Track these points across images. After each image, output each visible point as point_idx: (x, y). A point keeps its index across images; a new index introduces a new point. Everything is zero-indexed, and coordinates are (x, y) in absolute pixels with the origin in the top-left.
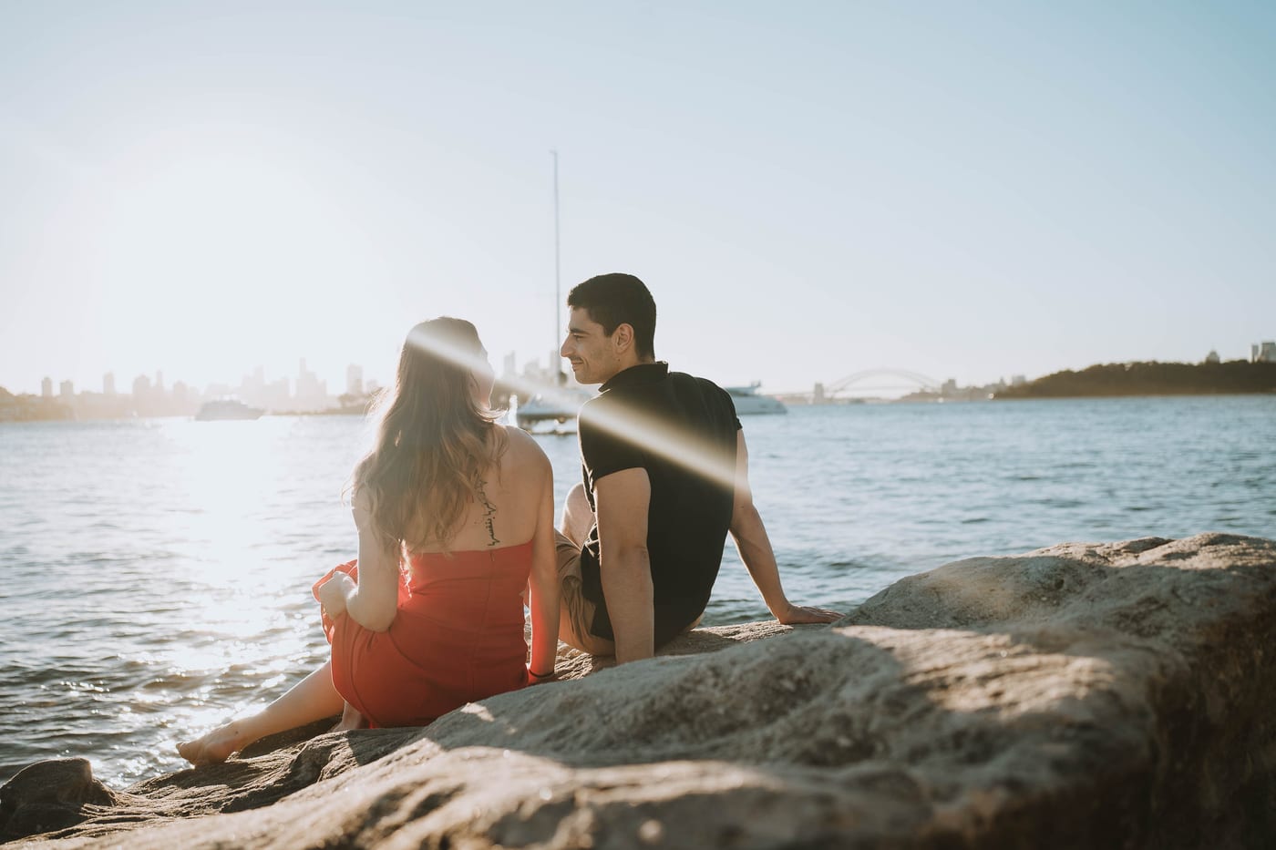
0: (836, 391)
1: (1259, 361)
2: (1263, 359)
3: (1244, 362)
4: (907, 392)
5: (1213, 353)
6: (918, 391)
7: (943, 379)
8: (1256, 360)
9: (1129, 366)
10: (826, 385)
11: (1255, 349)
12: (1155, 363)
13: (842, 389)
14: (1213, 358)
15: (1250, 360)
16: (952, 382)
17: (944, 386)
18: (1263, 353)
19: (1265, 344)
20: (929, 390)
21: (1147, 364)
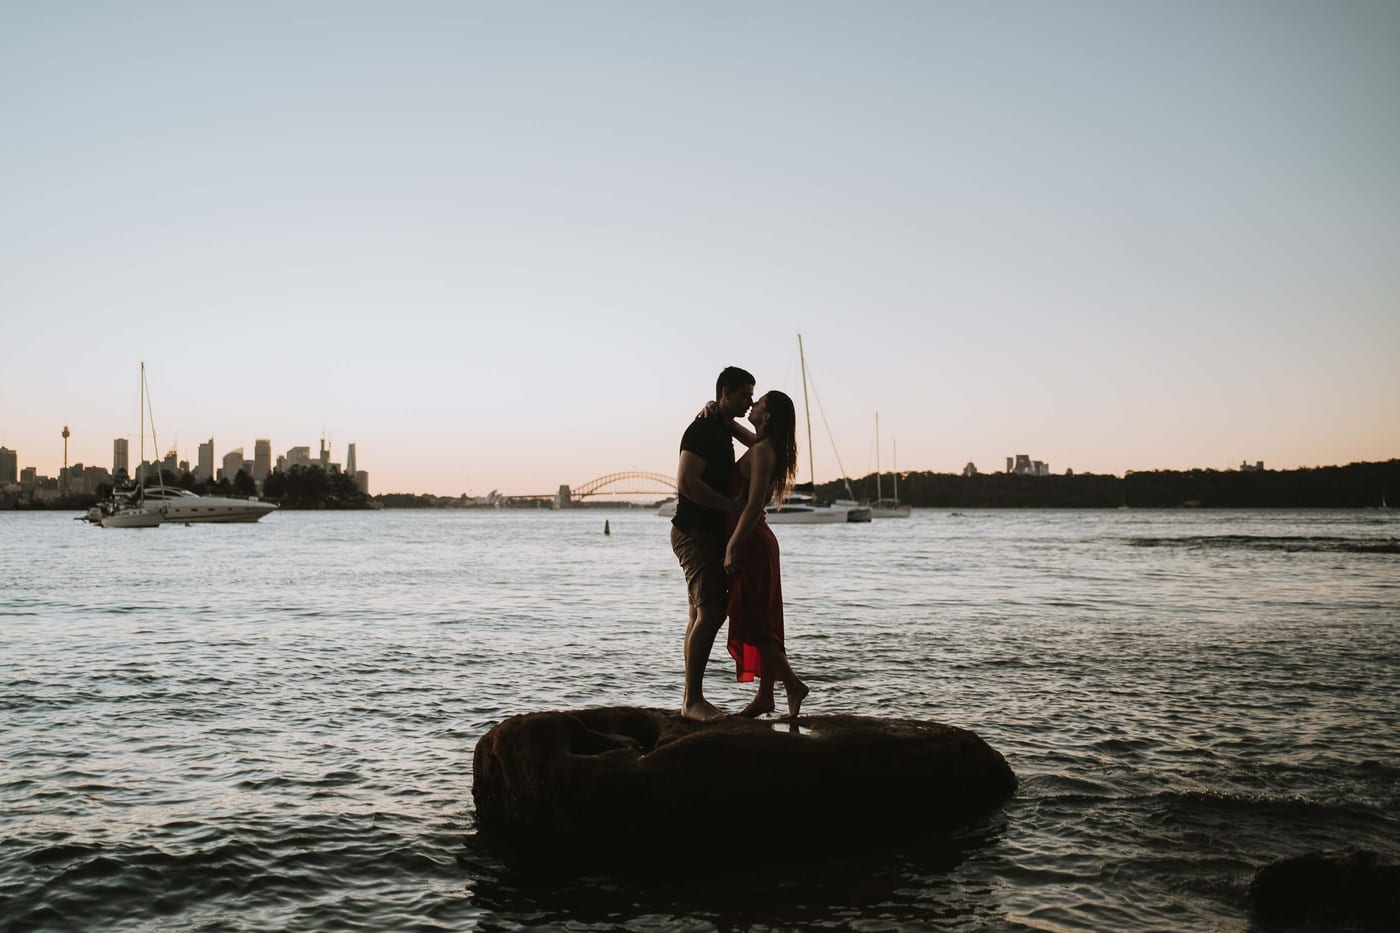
0: (584, 495)
1: (1013, 473)
2: (1017, 472)
3: (1000, 473)
5: (971, 465)
8: (1011, 471)
9: (906, 475)
10: (571, 489)
11: (1010, 460)
12: (930, 473)
13: (590, 494)
14: (971, 470)
18: (1017, 465)
19: (1019, 457)
21: (923, 473)
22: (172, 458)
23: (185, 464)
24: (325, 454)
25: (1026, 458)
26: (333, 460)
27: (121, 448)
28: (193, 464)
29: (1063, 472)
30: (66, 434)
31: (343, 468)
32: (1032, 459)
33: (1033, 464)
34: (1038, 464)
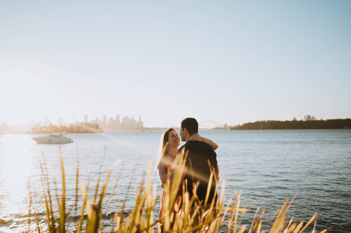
2: (307, 120)
3: (302, 121)
4: (214, 127)
5: (295, 118)
6: (216, 127)
7: (224, 124)
11: (305, 117)
14: (294, 120)
15: (304, 121)
16: (226, 125)
17: (224, 126)
18: (307, 118)
19: (308, 116)
20: (220, 127)
22: (97, 119)
23: (100, 121)
24: (133, 118)
25: (309, 116)
26: (135, 119)
27: (86, 117)
28: (102, 121)
29: (320, 119)
30: (74, 114)
31: (137, 121)
32: (311, 116)
33: (311, 118)
34: (313, 117)
